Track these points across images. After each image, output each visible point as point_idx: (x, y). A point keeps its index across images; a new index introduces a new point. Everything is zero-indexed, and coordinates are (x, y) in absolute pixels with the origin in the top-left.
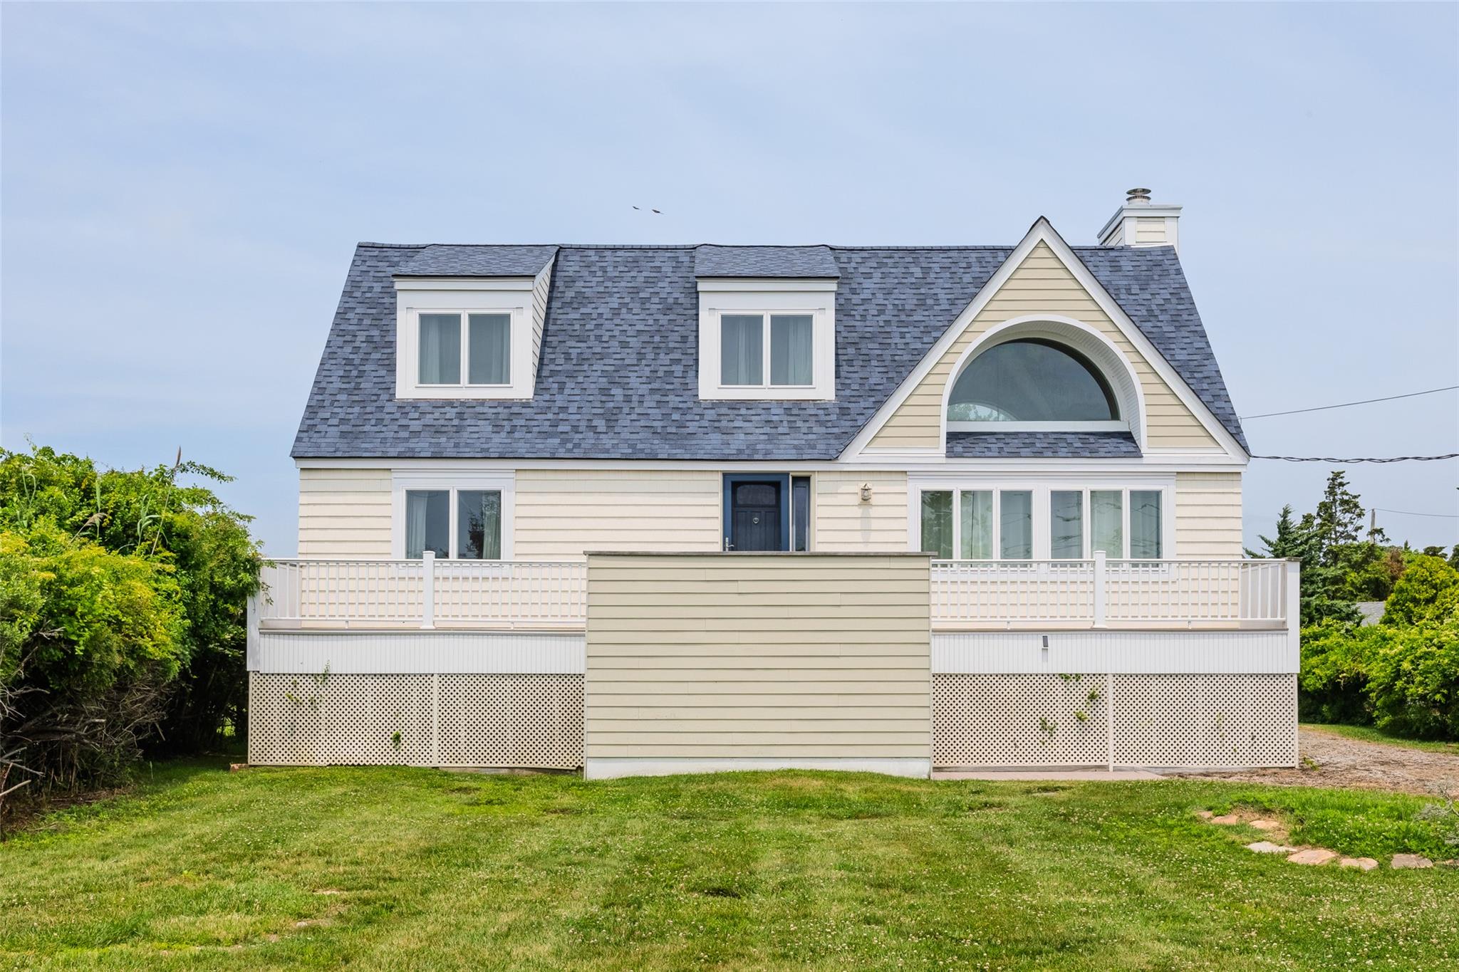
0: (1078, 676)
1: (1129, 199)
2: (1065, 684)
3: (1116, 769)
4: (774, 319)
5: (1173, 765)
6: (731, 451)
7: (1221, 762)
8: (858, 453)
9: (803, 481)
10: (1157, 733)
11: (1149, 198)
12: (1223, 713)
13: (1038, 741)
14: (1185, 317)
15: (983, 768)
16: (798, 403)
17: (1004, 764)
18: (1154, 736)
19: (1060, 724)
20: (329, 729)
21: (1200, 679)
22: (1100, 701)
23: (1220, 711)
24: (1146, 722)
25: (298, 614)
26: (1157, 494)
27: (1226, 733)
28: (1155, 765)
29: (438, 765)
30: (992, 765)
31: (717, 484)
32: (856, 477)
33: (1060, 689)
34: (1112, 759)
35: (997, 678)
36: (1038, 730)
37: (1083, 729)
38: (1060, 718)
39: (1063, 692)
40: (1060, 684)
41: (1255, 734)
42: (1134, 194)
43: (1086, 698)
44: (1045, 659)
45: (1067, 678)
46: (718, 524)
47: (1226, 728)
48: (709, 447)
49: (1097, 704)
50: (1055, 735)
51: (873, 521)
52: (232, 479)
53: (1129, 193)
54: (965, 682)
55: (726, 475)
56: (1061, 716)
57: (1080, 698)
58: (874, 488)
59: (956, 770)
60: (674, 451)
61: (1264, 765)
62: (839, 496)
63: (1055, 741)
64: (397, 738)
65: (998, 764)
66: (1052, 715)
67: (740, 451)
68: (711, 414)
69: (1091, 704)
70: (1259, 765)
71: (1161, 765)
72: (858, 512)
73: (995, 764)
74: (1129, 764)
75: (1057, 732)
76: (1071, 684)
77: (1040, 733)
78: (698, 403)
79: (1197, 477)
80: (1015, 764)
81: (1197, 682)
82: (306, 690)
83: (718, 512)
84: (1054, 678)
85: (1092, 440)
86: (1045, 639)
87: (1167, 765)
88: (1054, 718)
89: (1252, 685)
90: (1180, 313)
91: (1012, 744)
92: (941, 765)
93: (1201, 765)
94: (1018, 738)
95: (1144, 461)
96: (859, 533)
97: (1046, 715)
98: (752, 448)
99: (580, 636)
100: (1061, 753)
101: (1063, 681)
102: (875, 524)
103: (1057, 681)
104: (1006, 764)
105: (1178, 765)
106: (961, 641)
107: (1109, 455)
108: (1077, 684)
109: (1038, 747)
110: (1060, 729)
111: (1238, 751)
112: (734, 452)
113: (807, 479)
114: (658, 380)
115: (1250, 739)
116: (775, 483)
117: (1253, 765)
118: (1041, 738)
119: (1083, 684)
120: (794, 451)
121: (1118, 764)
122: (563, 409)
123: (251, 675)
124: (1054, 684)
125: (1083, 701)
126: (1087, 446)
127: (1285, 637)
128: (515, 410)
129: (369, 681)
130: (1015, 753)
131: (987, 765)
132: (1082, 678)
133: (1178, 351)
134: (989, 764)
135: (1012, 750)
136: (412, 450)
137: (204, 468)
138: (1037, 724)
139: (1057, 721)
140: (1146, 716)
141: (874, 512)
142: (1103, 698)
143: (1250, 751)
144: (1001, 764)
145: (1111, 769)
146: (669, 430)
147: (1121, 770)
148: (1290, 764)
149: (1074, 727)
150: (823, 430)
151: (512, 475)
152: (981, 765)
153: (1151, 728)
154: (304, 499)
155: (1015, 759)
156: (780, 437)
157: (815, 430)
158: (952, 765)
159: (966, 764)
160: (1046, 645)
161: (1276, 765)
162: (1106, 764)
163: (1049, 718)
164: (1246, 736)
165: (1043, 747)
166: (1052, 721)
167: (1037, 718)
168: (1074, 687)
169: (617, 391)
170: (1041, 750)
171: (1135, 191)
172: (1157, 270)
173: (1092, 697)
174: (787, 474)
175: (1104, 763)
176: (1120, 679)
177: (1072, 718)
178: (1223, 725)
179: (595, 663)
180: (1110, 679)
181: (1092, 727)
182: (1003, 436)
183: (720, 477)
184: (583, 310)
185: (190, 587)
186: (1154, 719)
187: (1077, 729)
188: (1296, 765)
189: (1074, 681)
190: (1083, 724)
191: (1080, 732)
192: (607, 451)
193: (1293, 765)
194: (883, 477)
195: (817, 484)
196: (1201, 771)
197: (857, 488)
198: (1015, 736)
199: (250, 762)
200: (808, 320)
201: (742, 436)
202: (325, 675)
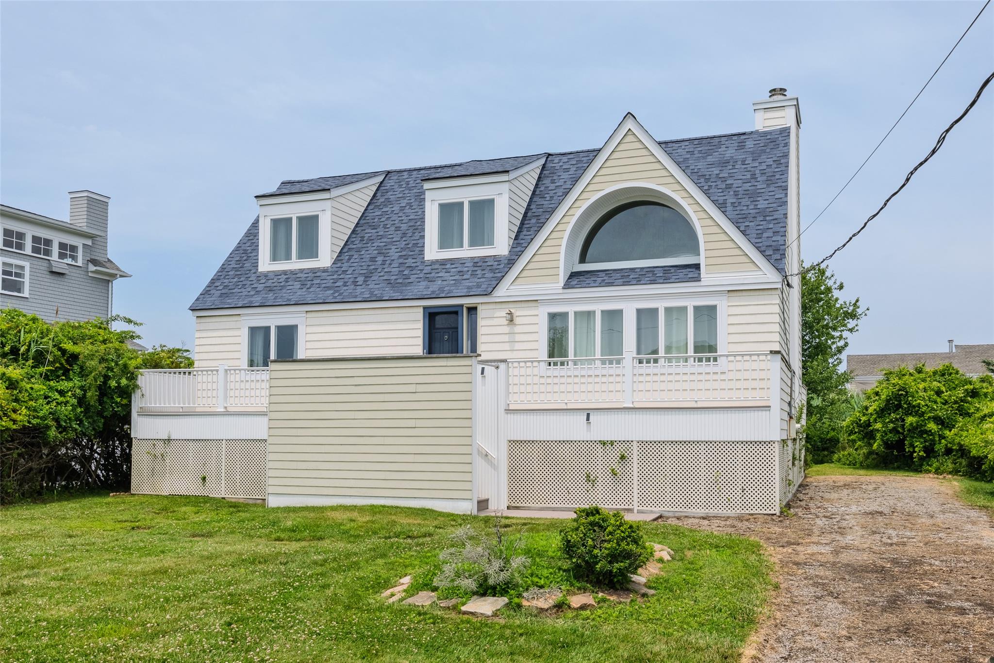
0: (612, 443)
1: (770, 96)
2: (604, 448)
3: (639, 512)
4: (472, 203)
5: (681, 510)
6: (427, 292)
7: (718, 508)
8: (503, 291)
9: (472, 310)
10: (670, 486)
11: (785, 95)
12: (720, 471)
13: (584, 490)
14: (778, 177)
15: (544, 508)
16: (484, 259)
17: (560, 506)
18: (668, 488)
19: (600, 477)
20: (171, 473)
21: (702, 445)
22: (628, 461)
23: (718, 469)
24: (662, 477)
25: (167, 403)
26: (713, 308)
27: (722, 487)
28: (668, 509)
29: (225, 496)
30: (553, 506)
31: (419, 314)
32: (504, 306)
33: (600, 452)
34: (635, 503)
35: (556, 444)
36: (584, 481)
37: (616, 482)
38: (600, 473)
39: (602, 454)
40: (600, 448)
41: (745, 487)
42: (773, 92)
43: (618, 458)
44: (589, 430)
45: (604, 444)
46: (420, 341)
47: (722, 482)
48: (416, 291)
49: (626, 463)
50: (596, 486)
51: (516, 335)
52: (141, 324)
53: (770, 92)
54: (535, 446)
55: (425, 308)
56: (600, 472)
57: (614, 458)
58: (517, 312)
59: (529, 509)
60: (394, 295)
61: (752, 512)
62: (495, 319)
63: (596, 490)
64: (204, 479)
65: (556, 506)
66: (594, 471)
67: (433, 292)
68: (427, 269)
69: (622, 463)
70: (747, 512)
71: (672, 509)
72: (506, 329)
73: (554, 505)
74: (649, 508)
75: (598, 483)
76: (608, 448)
77: (586, 483)
78: (423, 262)
79: (744, 293)
80: (568, 506)
81: (700, 447)
82: (160, 448)
83: (420, 333)
84: (595, 444)
85: (672, 271)
86: (588, 415)
87: (676, 510)
88: (596, 473)
89: (742, 449)
90: (775, 174)
91: (566, 491)
92: (518, 505)
93: (703, 510)
94: (570, 487)
95: (702, 283)
96: (508, 344)
97: (590, 471)
98: (441, 289)
99: (264, 415)
100: (600, 498)
101: (602, 446)
102: (518, 338)
103: (597, 446)
104: (562, 505)
105: (685, 510)
106: (532, 417)
107: (677, 281)
108: (612, 448)
109: (584, 494)
110: (600, 481)
111: (731, 500)
112: (429, 293)
113: (475, 309)
114: (408, 250)
115: (740, 491)
116: (454, 312)
117: (743, 512)
118: (586, 487)
119: (616, 448)
120: (466, 290)
121: (641, 508)
122: (345, 272)
123: (134, 440)
124: (596, 448)
125: (616, 460)
126: (667, 275)
127: (768, 412)
128: (318, 274)
129: (191, 444)
130: (568, 498)
131: (549, 506)
132: (616, 444)
133: (762, 202)
134: (551, 505)
135: (566, 495)
136: (251, 302)
137: (126, 318)
138: (584, 477)
139: (598, 475)
140: (662, 473)
141: (517, 329)
142: (630, 458)
143: (740, 500)
144: (558, 505)
145: (635, 511)
146: (398, 281)
147: (642, 513)
148: (772, 512)
149: (610, 479)
150: (491, 275)
151: (304, 315)
152: (545, 505)
153: (666, 481)
154: (197, 335)
155: (568, 502)
156: (463, 281)
157: (486, 276)
158: (525, 505)
159: (535, 505)
160: (588, 419)
161: (761, 512)
162: (632, 507)
163: (592, 473)
164: (738, 489)
165: (588, 494)
166: (594, 475)
167: (584, 473)
168: (610, 450)
169: (380, 259)
170: (586, 496)
171: (774, 90)
172: (771, 145)
173: (623, 457)
174: (462, 306)
175: (631, 507)
176: (642, 445)
177: (608, 473)
178: (720, 480)
179: (273, 432)
180: (635, 444)
181: (622, 480)
182: (611, 272)
183: (421, 310)
184: (384, 210)
185: (82, 388)
186: (668, 475)
187: (612, 481)
188: (778, 512)
189: (610, 446)
190: (616, 477)
191: (614, 484)
192: (356, 297)
193: (774, 512)
194: (523, 305)
195: (482, 312)
196: (703, 515)
197: (503, 313)
198: (568, 485)
199: (132, 492)
200: (491, 202)
201: (440, 282)
202: (169, 440)
